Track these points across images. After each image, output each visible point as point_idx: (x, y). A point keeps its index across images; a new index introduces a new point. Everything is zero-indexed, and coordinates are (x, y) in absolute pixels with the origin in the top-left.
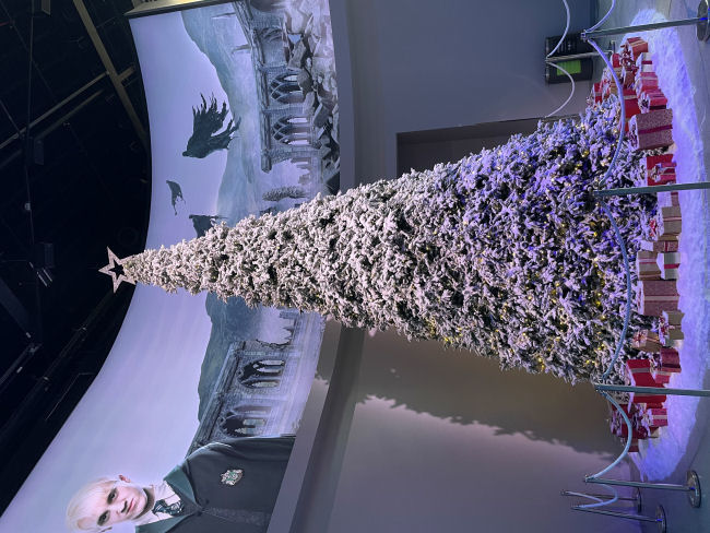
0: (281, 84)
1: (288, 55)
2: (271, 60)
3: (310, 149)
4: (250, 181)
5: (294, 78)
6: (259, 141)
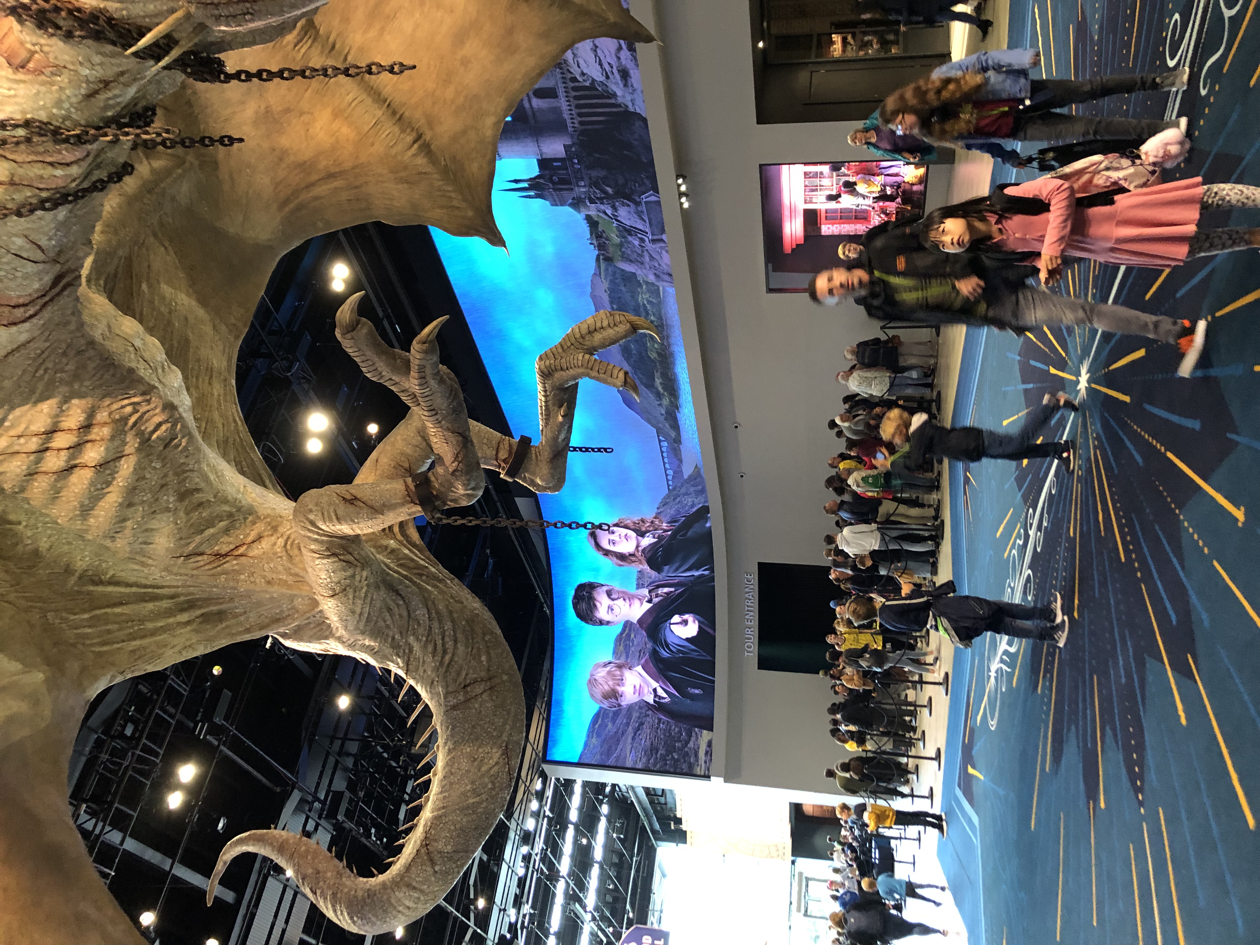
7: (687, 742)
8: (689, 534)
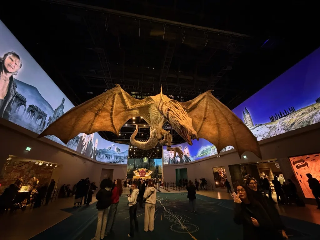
2: (123, 158)
3: (115, 160)
5: (121, 160)
7: (167, 161)
8: (188, 159)
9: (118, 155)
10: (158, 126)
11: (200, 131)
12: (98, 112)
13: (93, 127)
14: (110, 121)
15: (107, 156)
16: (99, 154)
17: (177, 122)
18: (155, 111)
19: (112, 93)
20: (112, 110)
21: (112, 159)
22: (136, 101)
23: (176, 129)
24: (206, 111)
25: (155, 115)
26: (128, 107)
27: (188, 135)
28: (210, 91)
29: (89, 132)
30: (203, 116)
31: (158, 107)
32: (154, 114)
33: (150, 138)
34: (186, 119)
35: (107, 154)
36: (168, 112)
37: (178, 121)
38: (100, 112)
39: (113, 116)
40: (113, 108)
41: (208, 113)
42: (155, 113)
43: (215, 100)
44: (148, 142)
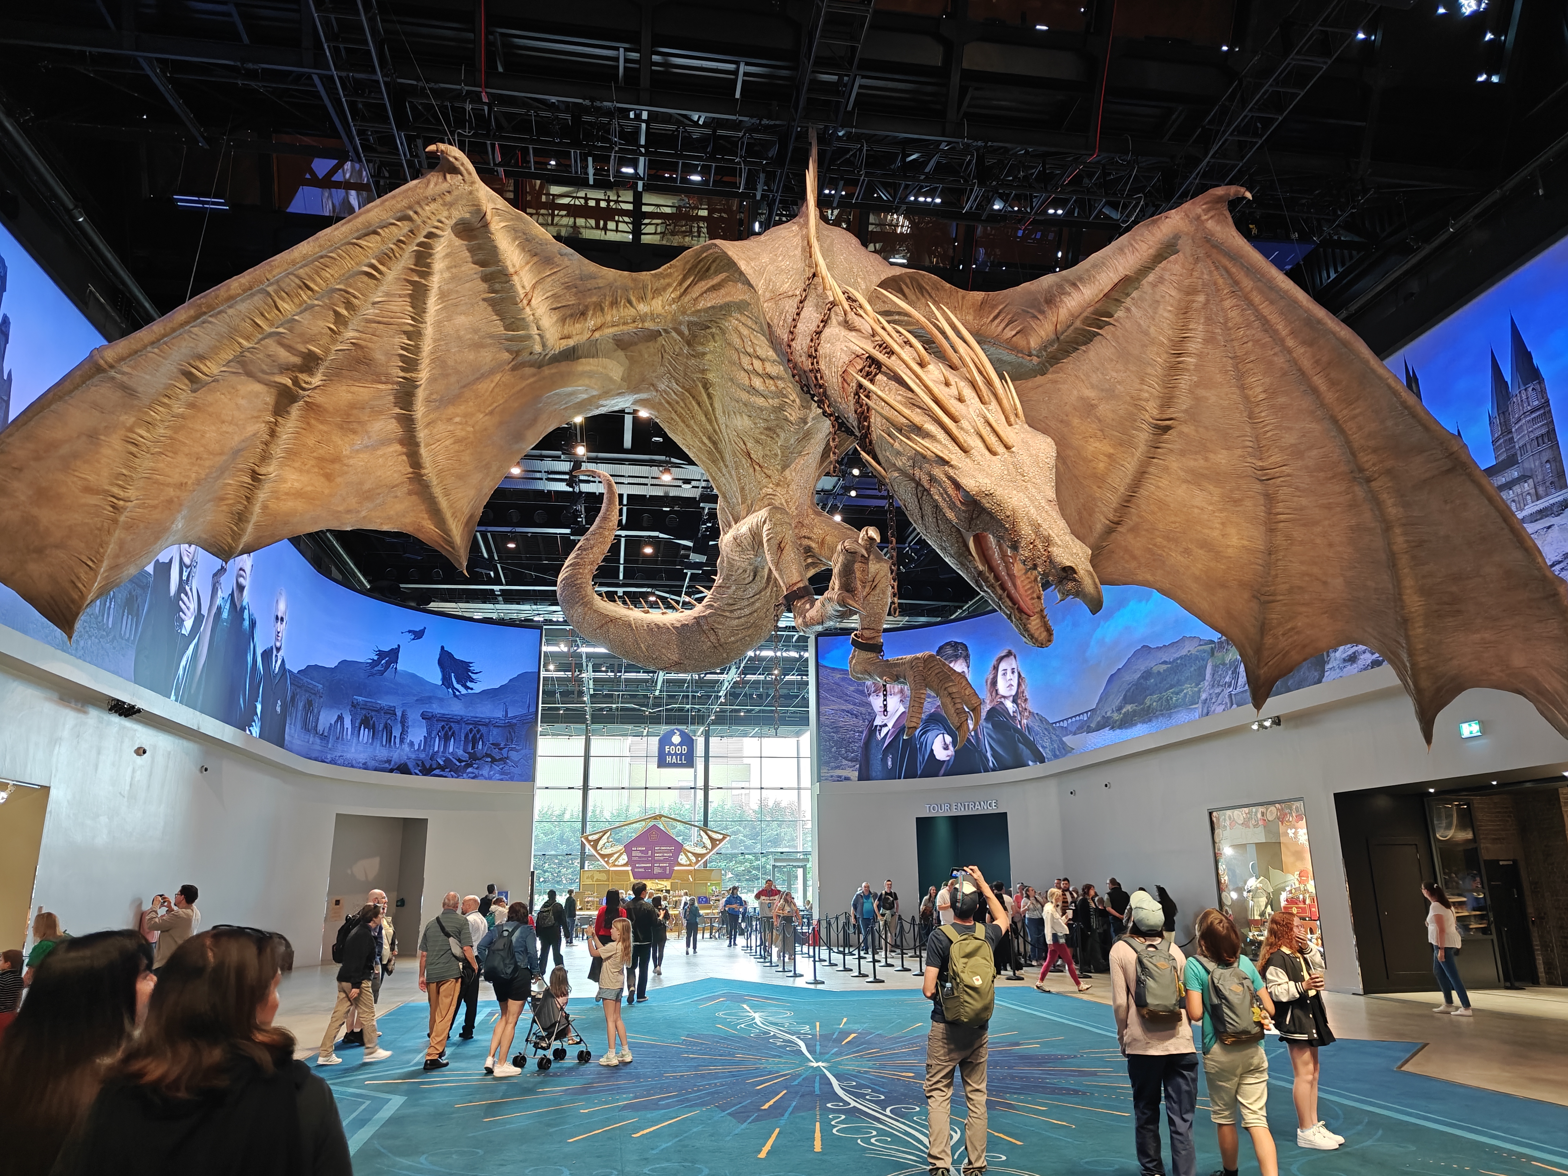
0: (478, 736)
1: (496, 745)
2: (495, 731)
3: (431, 751)
4: (417, 700)
5: (480, 747)
6: (442, 712)
7: (846, 759)
8: (1020, 745)
9: (456, 709)
10: (778, 485)
11: (1120, 529)
12: (296, 382)
13: (262, 495)
14: (398, 447)
15: (366, 722)
16: (309, 704)
17: (938, 472)
18: (757, 364)
19: (405, 226)
20: (410, 364)
21: (409, 738)
22: (601, 283)
23: (930, 520)
24: (1174, 369)
25: (760, 401)
26: (534, 331)
27: (1018, 569)
28: (1219, 200)
29: (236, 536)
30: (1152, 409)
31: (785, 337)
32: (752, 390)
33: (718, 579)
34: (1007, 447)
35: (365, 707)
36: (866, 383)
37: (944, 462)
38: (316, 380)
39: (420, 410)
40: (417, 350)
41: (1197, 385)
42: (757, 383)
43: (1251, 271)
44: (699, 609)
